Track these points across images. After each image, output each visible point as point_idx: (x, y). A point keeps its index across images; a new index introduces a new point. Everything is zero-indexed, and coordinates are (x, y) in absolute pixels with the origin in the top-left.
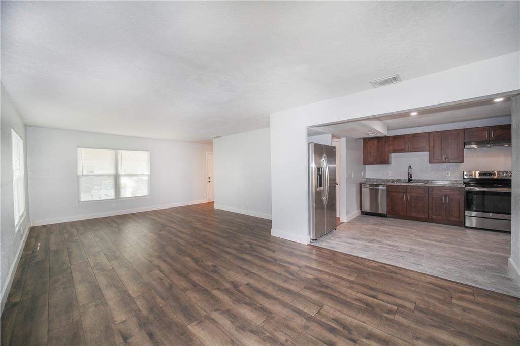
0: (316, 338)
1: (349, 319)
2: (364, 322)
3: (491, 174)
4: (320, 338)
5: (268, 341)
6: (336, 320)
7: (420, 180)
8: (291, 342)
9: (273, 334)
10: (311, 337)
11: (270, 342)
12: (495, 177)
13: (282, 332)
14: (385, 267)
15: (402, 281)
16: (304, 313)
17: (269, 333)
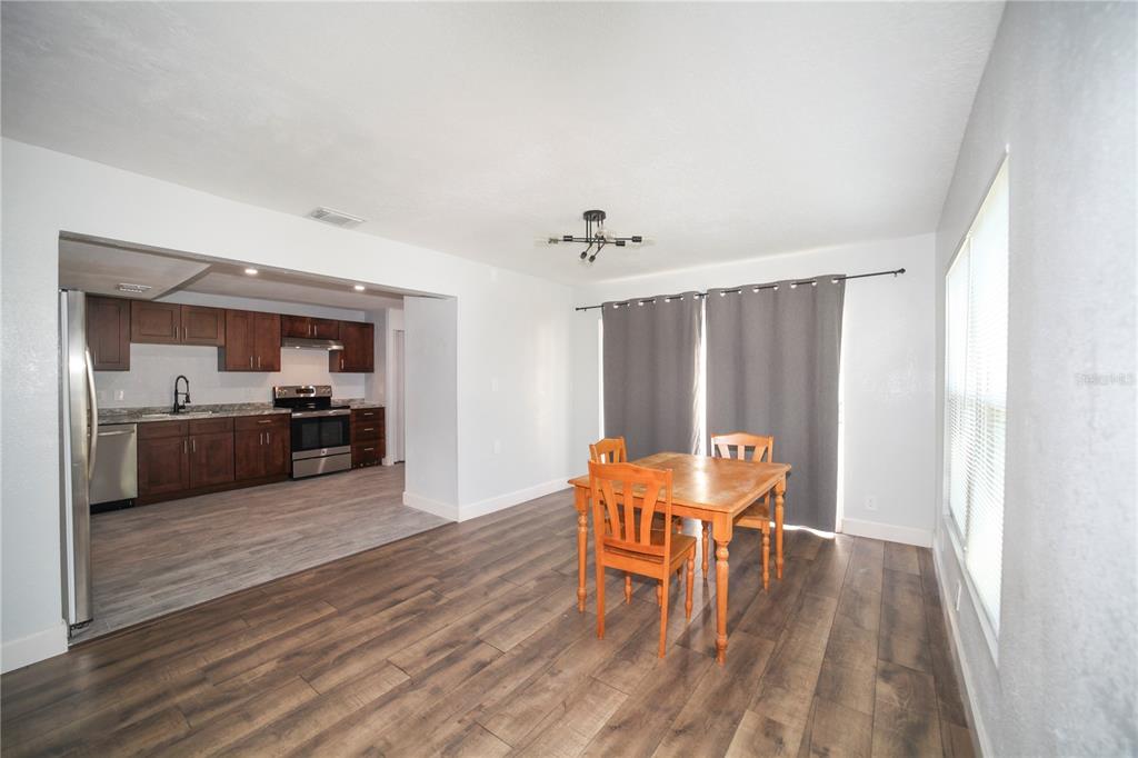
0: (464, 681)
1: (434, 637)
2: (447, 625)
3: (308, 391)
4: (465, 676)
5: (456, 752)
6: (430, 653)
7: (199, 406)
8: (467, 714)
9: (438, 744)
10: (461, 687)
11: (459, 750)
12: (312, 395)
13: (436, 728)
14: (328, 570)
15: (376, 569)
16: (397, 691)
17: (435, 751)
